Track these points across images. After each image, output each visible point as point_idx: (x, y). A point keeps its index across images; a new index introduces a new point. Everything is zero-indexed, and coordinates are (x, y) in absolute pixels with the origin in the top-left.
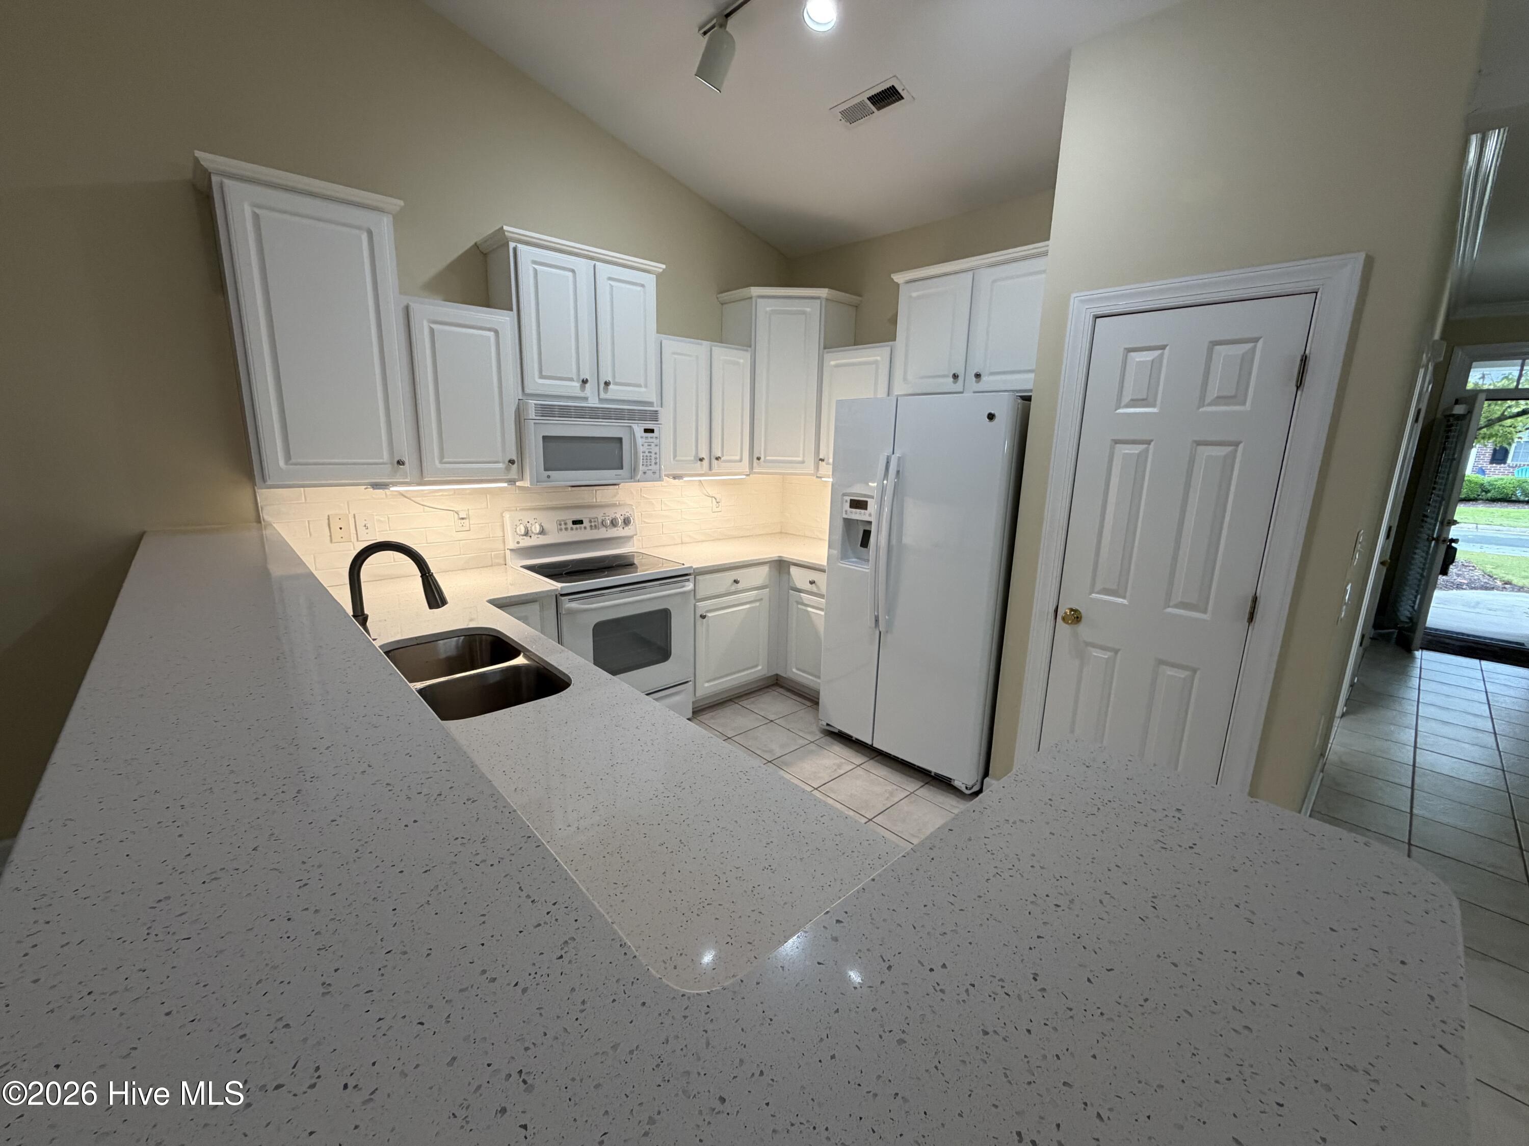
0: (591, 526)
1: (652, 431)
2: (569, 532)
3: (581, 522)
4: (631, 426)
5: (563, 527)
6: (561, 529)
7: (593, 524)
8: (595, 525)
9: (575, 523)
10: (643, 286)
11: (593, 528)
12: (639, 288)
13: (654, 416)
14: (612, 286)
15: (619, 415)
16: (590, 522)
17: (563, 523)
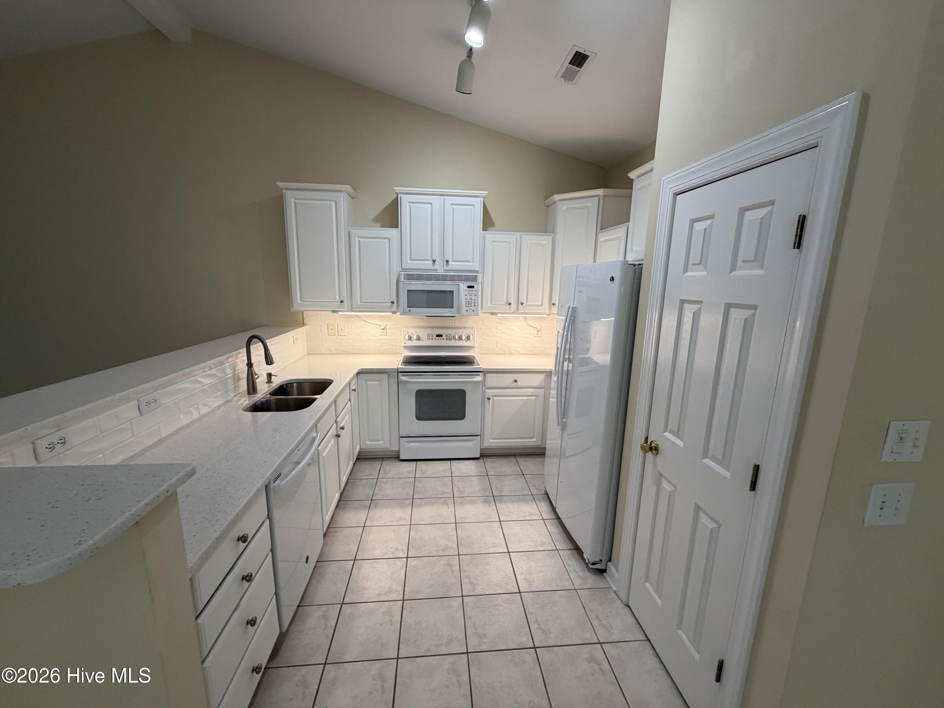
0: (447, 339)
1: (473, 287)
2: (434, 341)
3: (441, 336)
4: (459, 285)
5: (431, 337)
6: (429, 339)
7: (448, 337)
8: (449, 338)
9: (438, 336)
10: (473, 205)
11: (448, 339)
12: (471, 207)
13: (475, 279)
14: (453, 208)
15: (452, 278)
16: (447, 336)
17: (431, 335)
